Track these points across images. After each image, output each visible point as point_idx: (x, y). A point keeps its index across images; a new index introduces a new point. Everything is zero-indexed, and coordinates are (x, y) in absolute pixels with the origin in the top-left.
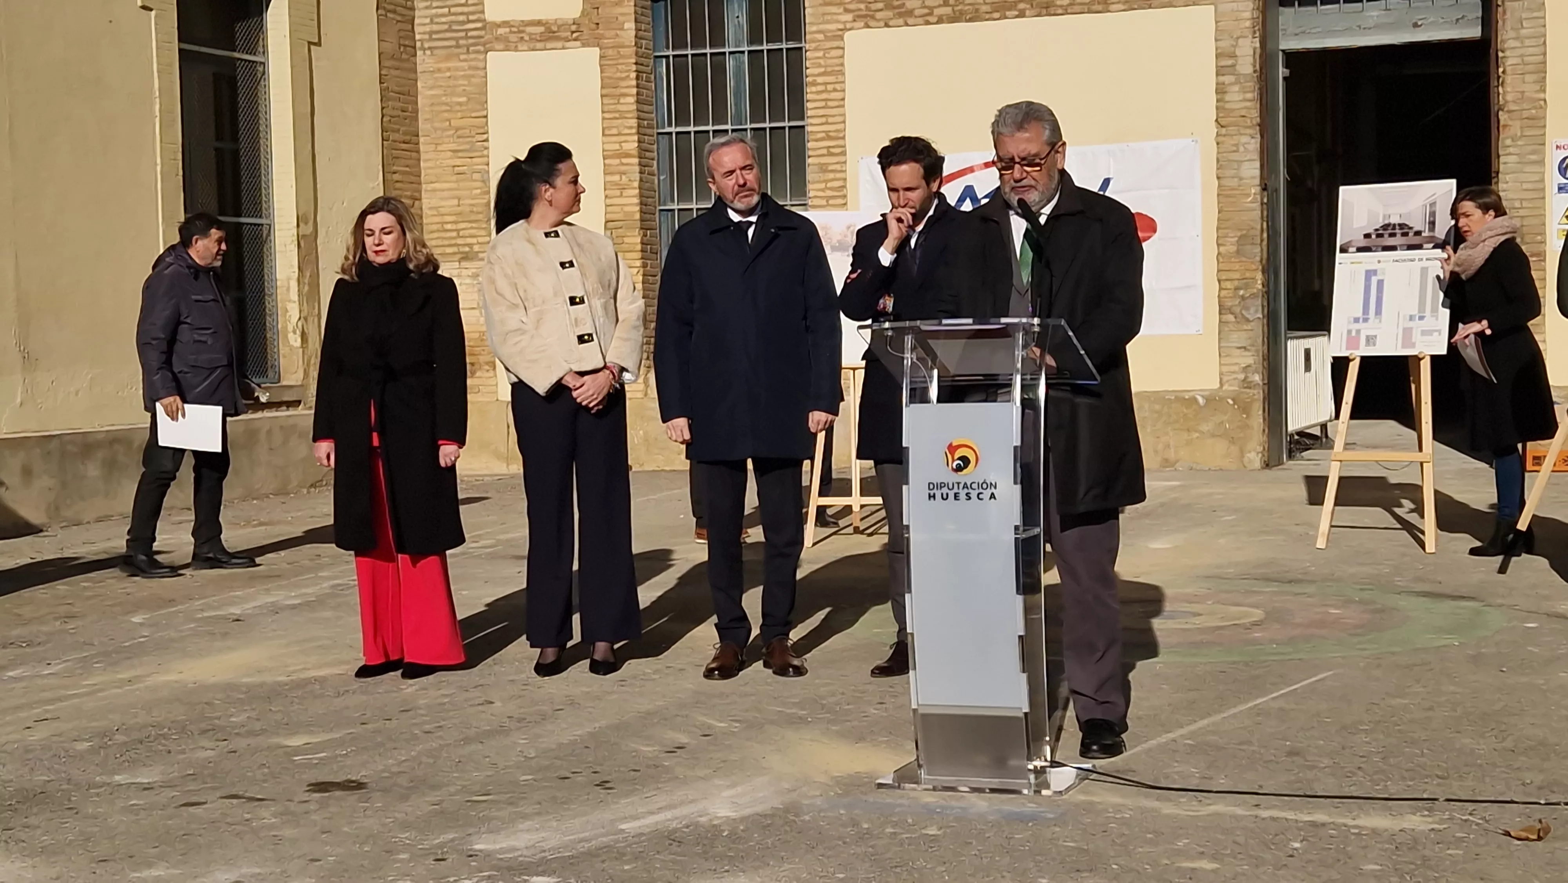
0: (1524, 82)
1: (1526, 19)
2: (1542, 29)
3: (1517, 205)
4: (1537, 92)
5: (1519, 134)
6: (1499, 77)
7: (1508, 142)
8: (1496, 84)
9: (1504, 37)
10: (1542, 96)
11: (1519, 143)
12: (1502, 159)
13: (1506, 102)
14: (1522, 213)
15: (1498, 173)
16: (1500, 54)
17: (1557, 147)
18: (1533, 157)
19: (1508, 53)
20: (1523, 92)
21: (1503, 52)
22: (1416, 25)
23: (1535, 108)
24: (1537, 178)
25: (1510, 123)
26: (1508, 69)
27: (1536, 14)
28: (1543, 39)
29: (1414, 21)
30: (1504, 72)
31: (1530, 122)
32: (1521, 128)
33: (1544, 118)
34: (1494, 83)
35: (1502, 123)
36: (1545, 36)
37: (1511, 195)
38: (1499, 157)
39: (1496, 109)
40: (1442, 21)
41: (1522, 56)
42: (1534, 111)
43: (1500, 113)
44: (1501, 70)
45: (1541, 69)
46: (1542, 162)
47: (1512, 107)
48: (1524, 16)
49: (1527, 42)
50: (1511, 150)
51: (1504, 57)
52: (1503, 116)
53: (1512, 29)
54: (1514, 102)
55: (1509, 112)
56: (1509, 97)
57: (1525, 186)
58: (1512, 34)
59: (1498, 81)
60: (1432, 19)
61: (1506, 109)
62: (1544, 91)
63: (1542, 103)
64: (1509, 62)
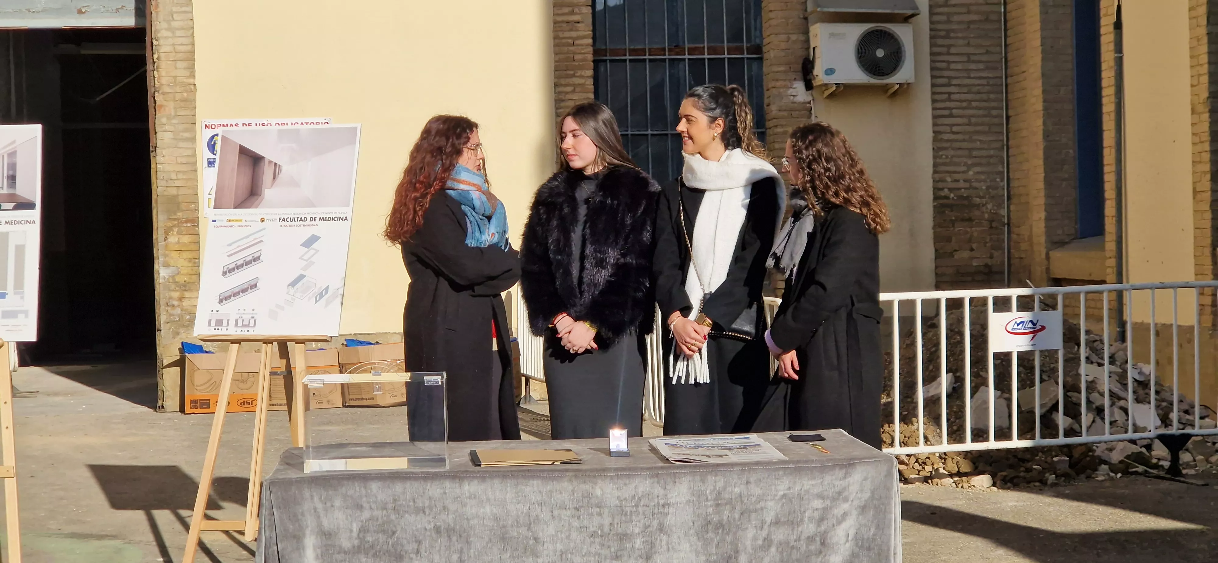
0: (176, 68)
1: (176, 12)
2: (190, 23)
3: (173, 176)
4: (188, 77)
5: (173, 114)
6: (154, 63)
7: (164, 120)
8: (152, 68)
9: (158, 27)
10: (191, 81)
11: (174, 121)
12: (159, 135)
13: (162, 85)
14: (178, 183)
15: (156, 147)
16: (155, 42)
17: (206, 126)
18: (186, 135)
19: (161, 42)
20: (176, 77)
21: (157, 40)
22: (80, 12)
23: (187, 91)
24: (189, 152)
25: (165, 103)
26: (162, 56)
27: (184, 9)
28: (191, 31)
29: (79, 8)
30: (157, 59)
31: (182, 104)
32: (175, 108)
33: (195, 100)
34: (149, 67)
35: (157, 103)
36: (193, 28)
37: (168, 168)
38: (156, 133)
39: (153, 91)
40: (103, 9)
41: (173, 45)
42: (185, 94)
43: (156, 94)
44: (155, 56)
45: (190, 57)
46: (193, 140)
47: (166, 89)
48: (175, 9)
49: (178, 33)
50: (167, 127)
51: (158, 45)
52: (159, 98)
53: (164, 20)
54: (168, 85)
55: (164, 94)
56: (164, 81)
57: (180, 160)
58: (164, 25)
59: (154, 67)
60: (94, 7)
61: (160, 92)
62: (194, 77)
63: (192, 87)
64: (163, 49)
